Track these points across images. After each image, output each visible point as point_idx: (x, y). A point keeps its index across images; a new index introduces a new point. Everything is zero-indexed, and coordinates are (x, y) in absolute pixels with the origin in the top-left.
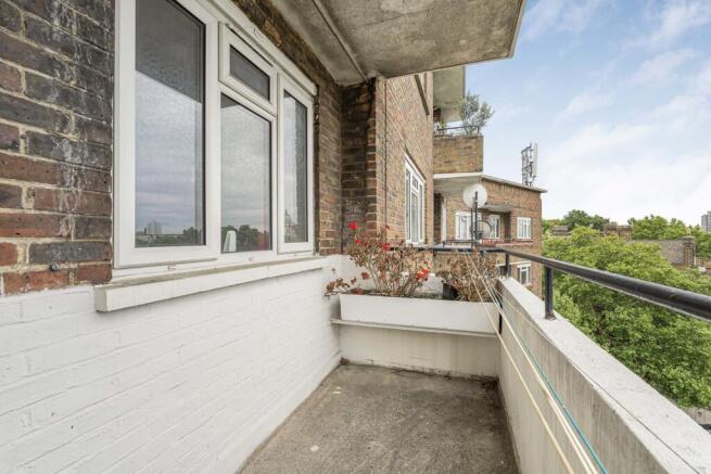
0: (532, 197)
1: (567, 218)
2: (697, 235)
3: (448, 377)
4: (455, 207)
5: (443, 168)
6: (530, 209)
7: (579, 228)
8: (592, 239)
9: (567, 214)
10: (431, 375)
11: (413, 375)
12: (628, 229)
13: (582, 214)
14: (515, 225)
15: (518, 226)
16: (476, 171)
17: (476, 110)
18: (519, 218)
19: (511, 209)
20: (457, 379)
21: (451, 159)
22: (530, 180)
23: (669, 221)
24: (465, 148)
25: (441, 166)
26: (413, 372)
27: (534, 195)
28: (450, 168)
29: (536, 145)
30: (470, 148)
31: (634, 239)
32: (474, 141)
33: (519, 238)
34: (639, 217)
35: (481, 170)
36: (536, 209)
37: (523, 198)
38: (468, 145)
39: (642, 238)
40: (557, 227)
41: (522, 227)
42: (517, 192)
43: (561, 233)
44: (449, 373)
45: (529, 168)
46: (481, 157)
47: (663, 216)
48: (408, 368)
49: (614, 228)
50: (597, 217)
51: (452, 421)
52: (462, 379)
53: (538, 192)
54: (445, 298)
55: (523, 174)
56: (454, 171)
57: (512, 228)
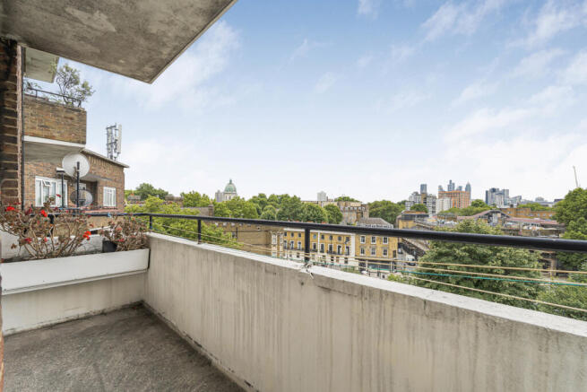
0: (116, 171)
1: (139, 190)
2: (215, 204)
3: (103, 313)
4: (35, 172)
5: (36, 132)
6: (115, 181)
7: (151, 198)
8: (160, 207)
9: (138, 186)
10: (88, 317)
11: (68, 324)
12: (180, 200)
13: (150, 187)
14: (102, 193)
15: (104, 194)
16: (79, 142)
17: (77, 83)
18: (105, 188)
19: (98, 179)
20: (110, 313)
21: (47, 124)
22: (115, 155)
23: (202, 195)
24: (65, 117)
25: (34, 128)
26: (67, 322)
27: (118, 169)
28: (46, 133)
29: (120, 126)
30: (72, 119)
31: (184, 206)
32: (76, 113)
33: (105, 205)
34: (187, 192)
35: (84, 143)
36: (120, 181)
37: (108, 170)
38: (71, 115)
39: (188, 206)
40: (132, 197)
41: (108, 196)
42: (103, 164)
43: (135, 201)
44: (103, 311)
45: (113, 144)
46: (84, 130)
47: (198, 192)
48: (62, 320)
49: (172, 199)
50: (160, 190)
51: (124, 333)
52: (116, 311)
53: (122, 167)
54: (103, 251)
55: (108, 149)
56: (52, 138)
57: (99, 196)
